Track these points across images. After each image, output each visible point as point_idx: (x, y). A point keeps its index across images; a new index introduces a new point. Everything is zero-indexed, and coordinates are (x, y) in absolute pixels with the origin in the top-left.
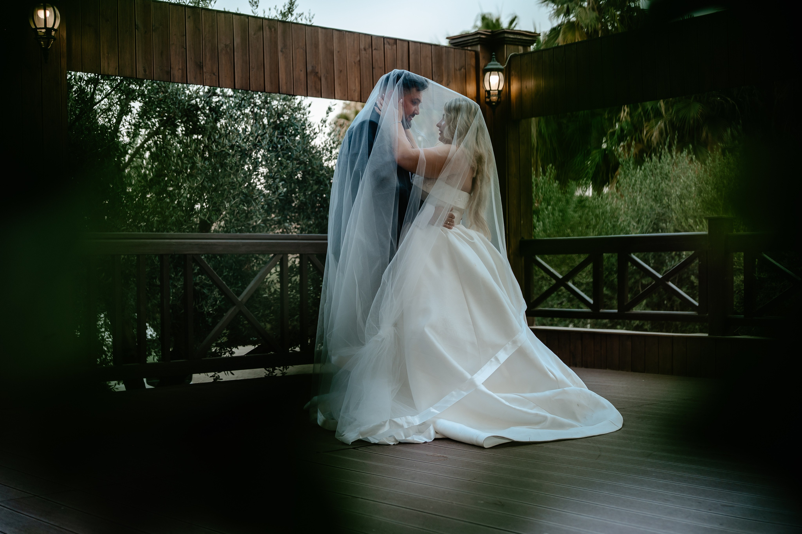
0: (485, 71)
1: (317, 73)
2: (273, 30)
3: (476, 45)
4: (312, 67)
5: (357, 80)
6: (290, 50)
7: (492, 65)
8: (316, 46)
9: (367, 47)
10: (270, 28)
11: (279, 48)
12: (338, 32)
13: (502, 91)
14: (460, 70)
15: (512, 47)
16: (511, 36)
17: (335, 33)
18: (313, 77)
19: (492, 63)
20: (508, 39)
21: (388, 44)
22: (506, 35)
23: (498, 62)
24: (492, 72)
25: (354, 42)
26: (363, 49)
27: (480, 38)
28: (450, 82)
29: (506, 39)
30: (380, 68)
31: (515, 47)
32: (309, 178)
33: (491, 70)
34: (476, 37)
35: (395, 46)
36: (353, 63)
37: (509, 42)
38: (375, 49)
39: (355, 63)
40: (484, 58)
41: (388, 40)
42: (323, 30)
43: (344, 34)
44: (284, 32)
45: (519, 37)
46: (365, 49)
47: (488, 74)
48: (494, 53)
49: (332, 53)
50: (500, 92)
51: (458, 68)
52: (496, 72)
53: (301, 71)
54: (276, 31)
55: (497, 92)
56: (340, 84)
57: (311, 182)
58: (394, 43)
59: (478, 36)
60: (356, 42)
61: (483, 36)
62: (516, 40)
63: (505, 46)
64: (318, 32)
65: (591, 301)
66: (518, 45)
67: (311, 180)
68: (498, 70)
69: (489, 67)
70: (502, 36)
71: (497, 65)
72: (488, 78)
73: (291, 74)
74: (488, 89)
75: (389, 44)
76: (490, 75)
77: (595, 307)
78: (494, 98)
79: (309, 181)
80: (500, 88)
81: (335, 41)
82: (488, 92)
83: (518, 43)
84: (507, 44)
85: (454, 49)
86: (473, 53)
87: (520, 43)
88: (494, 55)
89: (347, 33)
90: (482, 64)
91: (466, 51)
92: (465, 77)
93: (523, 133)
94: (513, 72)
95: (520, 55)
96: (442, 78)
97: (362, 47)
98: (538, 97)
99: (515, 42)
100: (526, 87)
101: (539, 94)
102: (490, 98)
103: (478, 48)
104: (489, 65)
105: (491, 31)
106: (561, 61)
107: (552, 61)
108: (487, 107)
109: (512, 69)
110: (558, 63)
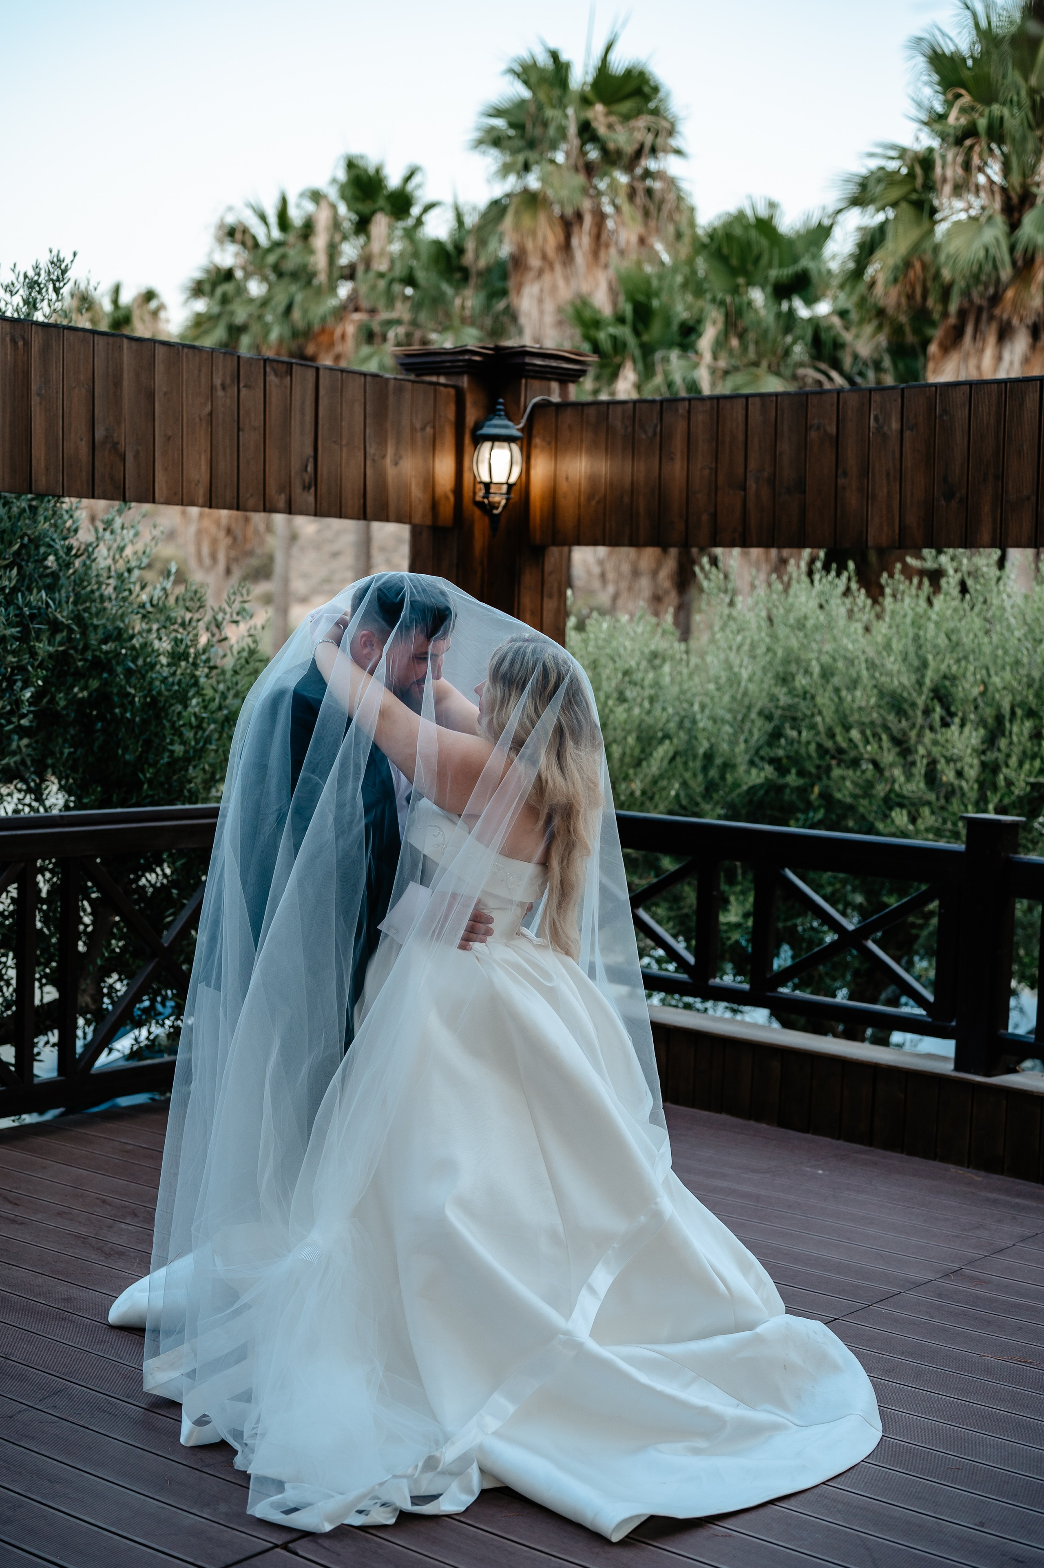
0: (478, 440)
1: (118, 443)
2: (21, 344)
3: (461, 374)
4: (107, 430)
5: (203, 457)
6: (57, 393)
7: (496, 426)
8: (117, 383)
9: (228, 381)
11: (34, 387)
13: (514, 484)
14: (423, 429)
15: (536, 384)
16: (538, 362)
17: (160, 351)
18: (107, 454)
19: (496, 421)
20: (531, 368)
21: (273, 373)
22: (528, 360)
23: (510, 420)
24: (497, 444)
25: (200, 371)
26: (219, 387)
27: (470, 360)
28: (401, 457)
29: (528, 368)
30: (255, 429)
31: (544, 383)
32: (75, 655)
33: (494, 439)
34: (461, 358)
35: (289, 378)
36: (197, 420)
37: (531, 374)
38: (245, 386)
39: (200, 419)
40: (475, 404)
41: (275, 365)
42: (134, 344)
43: (178, 353)
44: (46, 349)
45: (554, 363)
46: (223, 388)
47: (487, 445)
48: (501, 400)
49: (151, 396)
50: (510, 486)
51: (418, 426)
52: (506, 444)
53: (82, 440)
54: (27, 344)
55: (505, 487)
56: (166, 469)
58: (287, 372)
59: (467, 357)
60: (204, 370)
61: (477, 358)
62: (548, 370)
63: (523, 381)
64: (121, 347)
66: (550, 379)
67: (80, 660)
68: (509, 439)
69: (486, 431)
70: (518, 360)
71: (506, 427)
72: (487, 456)
73: (58, 447)
74: (486, 478)
75: (276, 374)
76: (492, 449)
77: (699, 972)
78: (499, 501)
79: (75, 663)
80: (512, 480)
81: (160, 368)
82: (487, 486)
83: (549, 376)
84: (527, 377)
85: (413, 382)
86: (452, 391)
87: (554, 376)
88: (500, 404)
89: (186, 350)
90: (471, 417)
91: (438, 387)
92: (433, 445)
93: (551, 574)
94: (537, 441)
95: (558, 406)
96: (386, 450)
97: (218, 382)
98: (593, 503)
99: (545, 374)
100: (567, 479)
101: (597, 498)
102: (487, 498)
103: (464, 382)
104: (490, 426)
105: (491, 346)
106: (650, 434)
107: (630, 429)
108: (477, 512)
109: (535, 432)
110: (644, 436)
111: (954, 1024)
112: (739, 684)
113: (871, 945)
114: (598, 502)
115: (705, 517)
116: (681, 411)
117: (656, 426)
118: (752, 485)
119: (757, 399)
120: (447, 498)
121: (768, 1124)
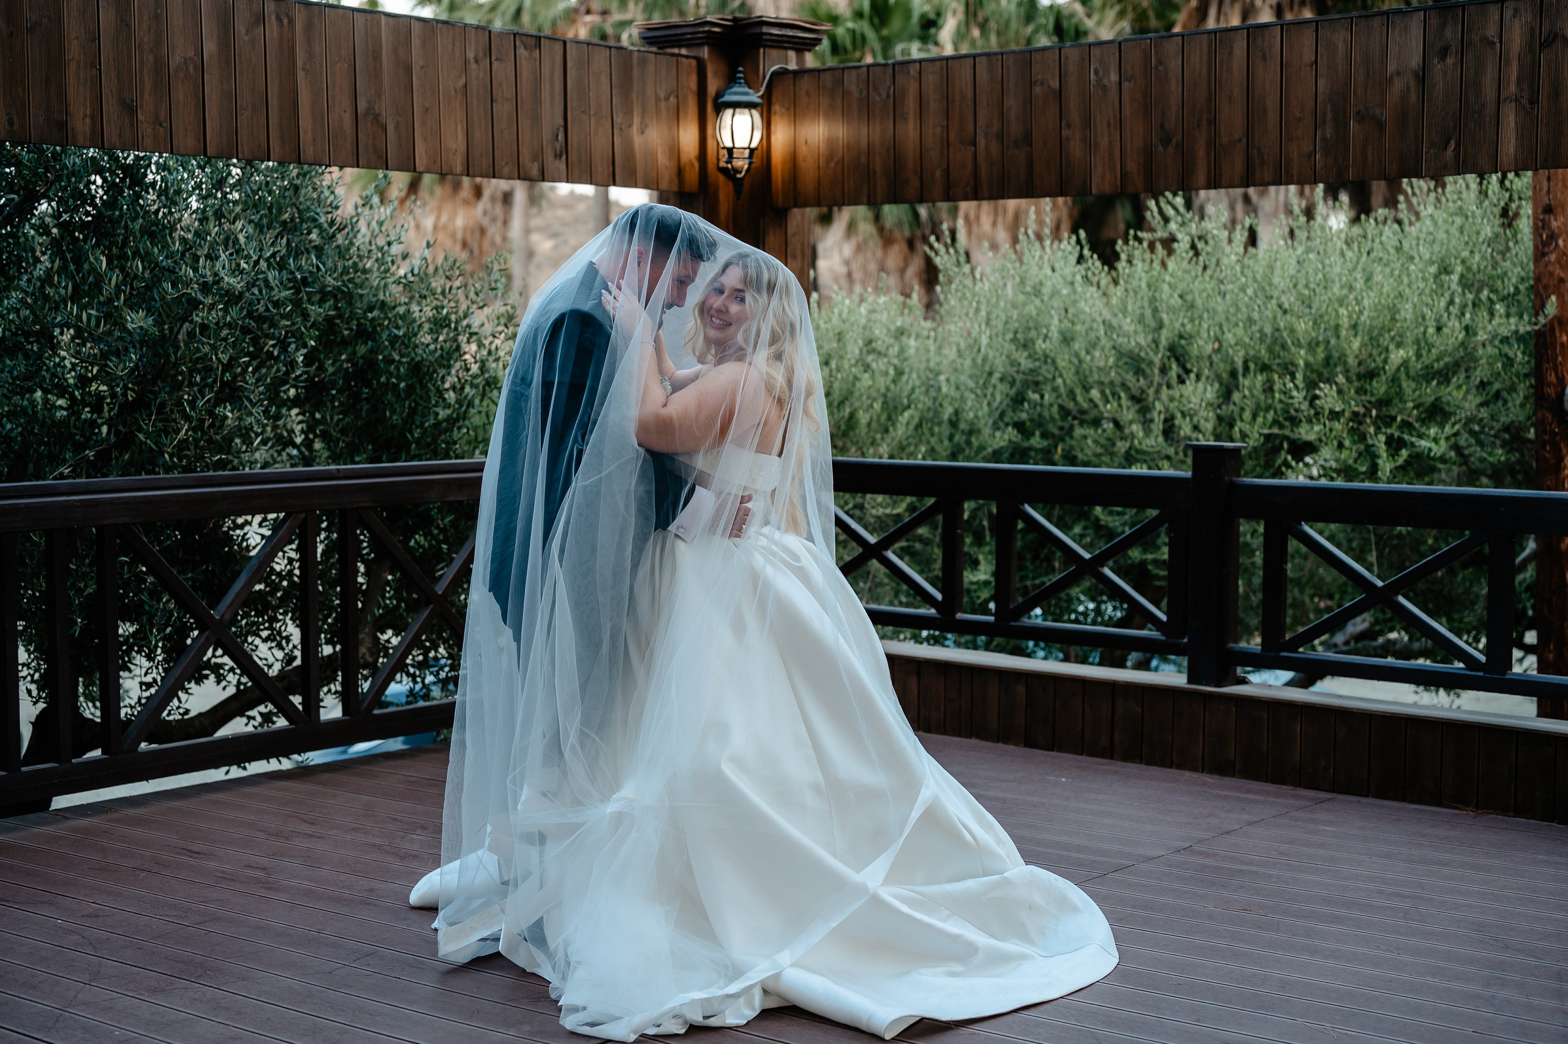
0: (720, 107)
1: (379, 115)
2: (285, 21)
3: (702, 45)
4: (368, 102)
5: (459, 127)
6: (321, 67)
7: (736, 93)
8: (377, 57)
9: (481, 54)
10: (279, 20)
11: (299, 63)
12: (421, 23)
13: (756, 149)
14: (667, 99)
15: (774, 53)
16: (775, 31)
17: (416, 26)
18: (369, 124)
19: (736, 89)
20: (769, 37)
21: (522, 47)
22: (765, 29)
23: (750, 87)
24: (738, 110)
25: (454, 45)
26: (472, 61)
27: (709, 32)
28: (646, 126)
29: (765, 37)
30: (507, 100)
31: (782, 52)
33: (735, 105)
34: (701, 29)
35: (538, 52)
36: (453, 92)
37: (769, 43)
38: (496, 60)
39: (456, 92)
40: (715, 73)
41: (524, 38)
42: (391, 19)
43: (433, 28)
45: (790, 33)
46: (477, 61)
47: (729, 112)
48: (741, 69)
49: (409, 70)
50: (752, 151)
51: (662, 96)
52: (746, 111)
53: (345, 111)
54: (291, 21)
55: (747, 151)
56: (425, 139)
58: (535, 45)
59: (706, 29)
60: (458, 44)
61: (717, 29)
62: (786, 39)
63: (762, 50)
64: (379, 23)
65: (939, 596)
66: (787, 48)
68: (750, 106)
69: (727, 98)
70: (757, 30)
71: (747, 94)
72: (729, 122)
73: (323, 118)
74: (729, 144)
75: (526, 48)
76: (733, 116)
77: (947, 607)
78: (741, 164)
80: (754, 145)
81: (416, 43)
82: (730, 151)
83: (786, 45)
84: (765, 47)
85: (656, 54)
86: (694, 62)
87: (791, 45)
88: (740, 72)
89: (440, 25)
90: (712, 87)
91: (680, 59)
92: (677, 115)
93: (794, 235)
94: (776, 107)
95: (795, 73)
96: (632, 119)
97: (471, 55)
98: (832, 164)
99: (782, 43)
100: (806, 142)
101: (835, 160)
102: (731, 163)
103: (705, 53)
104: (731, 94)
105: (730, 17)
106: (884, 95)
107: (865, 93)
108: (721, 178)
109: (774, 99)
110: (878, 99)
111: (1186, 640)
113: (1107, 571)
114: (837, 163)
115: (938, 173)
116: (912, 72)
117: (889, 88)
118: (981, 142)
119: (984, 58)
120: (692, 165)
121: (1016, 745)
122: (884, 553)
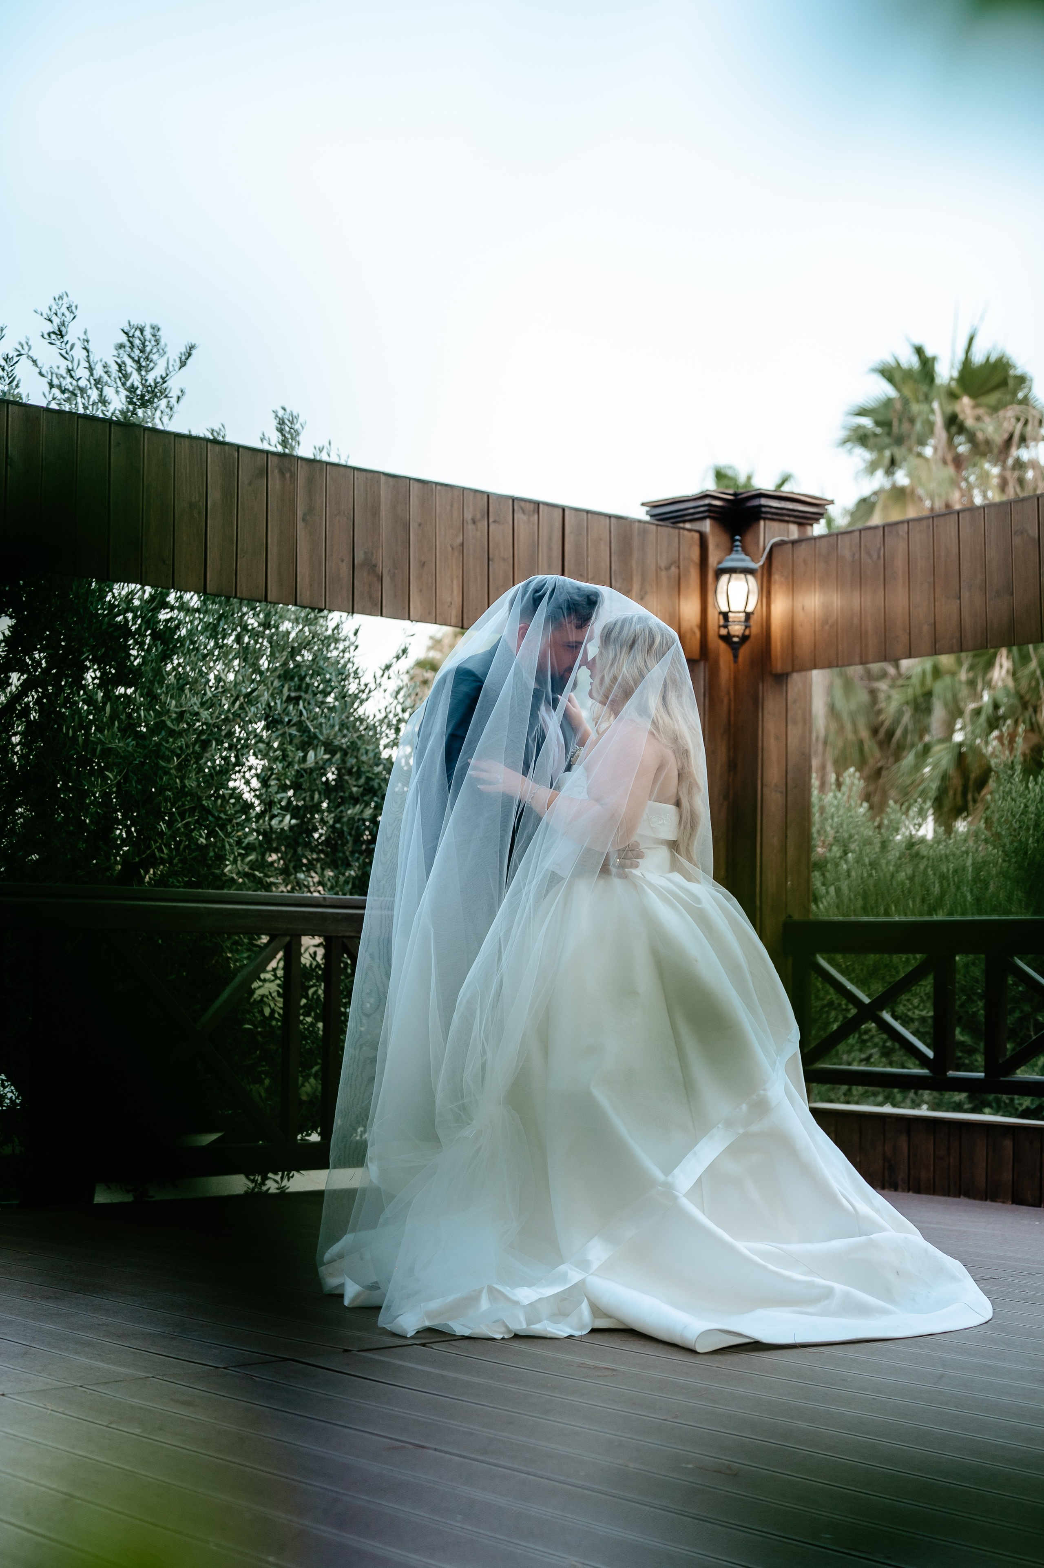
0: (719, 574)
1: (375, 566)
2: (288, 475)
3: (703, 519)
4: (366, 553)
5: (455, 582)
6: (321, 519)
7: (733, 560)
8: (375, 512)
9: (479, 516)
10: (282, 473)
11: (299, 514)
12: (420, 485)
13: (751, 613)
14: (668, 568)
15: (775, 526)
16: (775, 504)
17: (414, 486)
18: (365, 574)
19: (734, 556)
20: (768, 509)
21: (521, 511)
22: (764, 501)
23: (747, 554)
24: (734, 575)
25: (452, 506)
26: (470, 522)
27: (709, 505)
28: (646, 593)
29: (764, 509)
30: (504, 560)
31: (783, 525)
32: (350, 782)
33: (731, 571)
34: (702, 503)
35: (536, 516)
36: (450, 549)
37: (769, 516)
38: (494, 522)
39: (453, 549)
40: (717, 546)
41: (522, 504)
42: (391, 479)
43: (432, 490)
44: (311, 481)
45: (790, 506)
46: (474, 521)
47: (724, 578)
48: (740, 539)
49: (407, 527)
50: (748, 616)
51: (663, 564)
52: (742, 576)
53: (343, 561)
54: (294, 477)
55: (743, 615)
56: (421, 591)
57: (355, 789)
58: (534, 511)
59: (707, 502)
60: (456, 505)
61: (717, 502)
62: (784, 512)
63: (762, 523)
64: (378, 482)
65: (930, 1054)
66: (788, 522)
67: (355, 786)
68: (746, 571)
69: (726, 564)
70: (755, 502)
71: (743, 560)
72: (725, 587)
73: (320, 565)
74: (724, 609)
75: (524, 512)
76: (729, 581)
77: (938, 1066)
78: (736, 629)
79: (350, 788)
80: (750, 609)
81: (414, 501)
82: (725, 615)
83: (787, 518)
84: (765, 519)
85: (657, 525)
86: (696, 536)
87: (792, 519)
88: (737, 540)
89: (439, 487)
90: (713, 556)
91: (681, 531)
92: (678, 586)
93: (795, 702)
94: (776, 577)
95: (794, 542)
96: (632, 586)
97: (468, 516)
98: (827, 628)
99: (781, 516)
100: (803, 608)
101: (830, 622)
102: (726, 627)
103: (707, 526)
104: (728, 560)
105: (731, 492)
106: (875, 557)
107: (857, 556)
108: (722, 645)
109: (774, 569)
110: (869, 561)
112: (1026, 853)
114: (831, 627)
115: (926, 628)
116: (901, 533)
117: (880, 549)
118: (965, 595)
119: (967, 514)
120: (694, 633)
121: (1003, 1202)
122: (879, 1013)
